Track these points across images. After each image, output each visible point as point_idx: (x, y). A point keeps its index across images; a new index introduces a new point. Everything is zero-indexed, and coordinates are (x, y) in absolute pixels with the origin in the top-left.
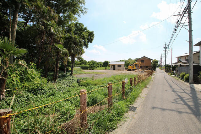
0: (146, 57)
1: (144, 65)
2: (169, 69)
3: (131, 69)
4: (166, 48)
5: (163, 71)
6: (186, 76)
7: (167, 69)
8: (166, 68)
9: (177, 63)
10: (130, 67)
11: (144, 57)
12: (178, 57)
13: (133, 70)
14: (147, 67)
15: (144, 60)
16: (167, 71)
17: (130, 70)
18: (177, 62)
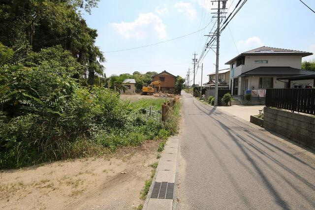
0: (167, 73)
1: (165, 86)
2: (198, 91)
3: (147, 92)
4: (195, 60)
5: (191, 95)
6: (213, 99)
7: (196, 92)
8: (194, 91)
9: (208, 83)
10: (145, 89)
11: (165, 72)
12: (210, 75)
13: (151, 94)
14: (168, 89)
15: (164, 78)
16: (196, 95)
17: (145, 94)
18: (208, 81)
